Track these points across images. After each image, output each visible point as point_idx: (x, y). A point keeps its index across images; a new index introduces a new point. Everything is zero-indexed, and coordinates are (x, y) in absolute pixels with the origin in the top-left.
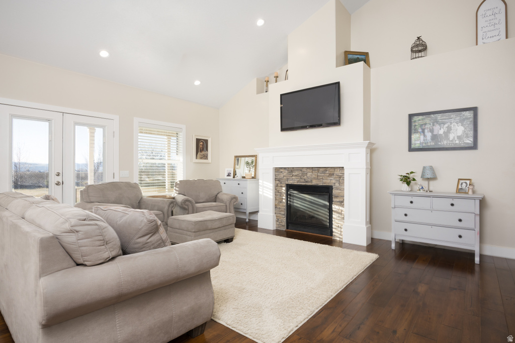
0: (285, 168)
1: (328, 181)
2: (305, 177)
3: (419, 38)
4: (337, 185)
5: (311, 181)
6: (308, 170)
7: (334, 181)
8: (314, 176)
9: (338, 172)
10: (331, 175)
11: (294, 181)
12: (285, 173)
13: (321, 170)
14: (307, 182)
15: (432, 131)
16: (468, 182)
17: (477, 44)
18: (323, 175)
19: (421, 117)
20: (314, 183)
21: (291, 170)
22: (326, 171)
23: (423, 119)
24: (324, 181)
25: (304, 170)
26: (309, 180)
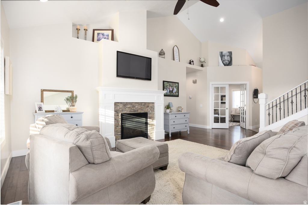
0: (121, 103)
1: (146, 110)
2: (134, 109)
3: (162, 49)
4: (150, 112)
5: (138, 111)
6: (136, 104)
7: (149, 110)
8: (139, 108)
9: (150, 105)
10: (148, 106)
11: (127, 111)
12: (121, 106)
13: (143, 104)
14: (135, 111)
15: (169, 89)
16: (181, 108)
17: (174, 60)
18: (144, 107)
19: (166, 83)
20: (139, 111)
21: (125, 104)
22: (145, 104)
23: (167, 84)
24: (144, 110)
25: (134, 104)
26: (137, 110)
